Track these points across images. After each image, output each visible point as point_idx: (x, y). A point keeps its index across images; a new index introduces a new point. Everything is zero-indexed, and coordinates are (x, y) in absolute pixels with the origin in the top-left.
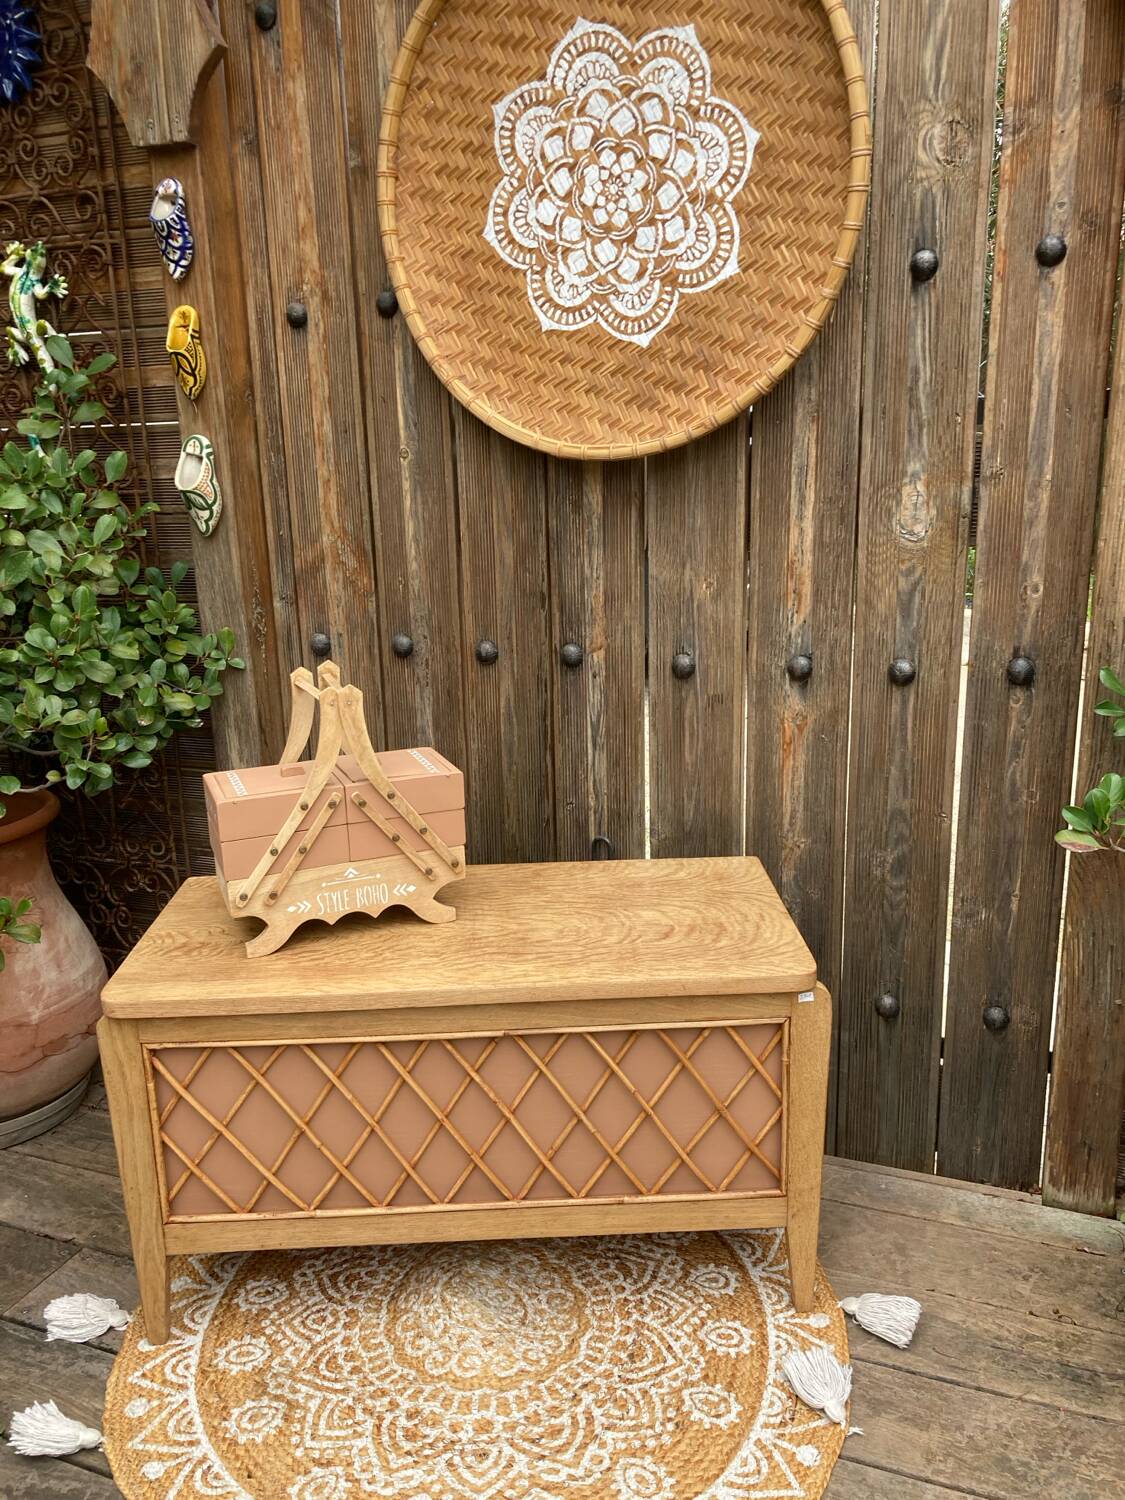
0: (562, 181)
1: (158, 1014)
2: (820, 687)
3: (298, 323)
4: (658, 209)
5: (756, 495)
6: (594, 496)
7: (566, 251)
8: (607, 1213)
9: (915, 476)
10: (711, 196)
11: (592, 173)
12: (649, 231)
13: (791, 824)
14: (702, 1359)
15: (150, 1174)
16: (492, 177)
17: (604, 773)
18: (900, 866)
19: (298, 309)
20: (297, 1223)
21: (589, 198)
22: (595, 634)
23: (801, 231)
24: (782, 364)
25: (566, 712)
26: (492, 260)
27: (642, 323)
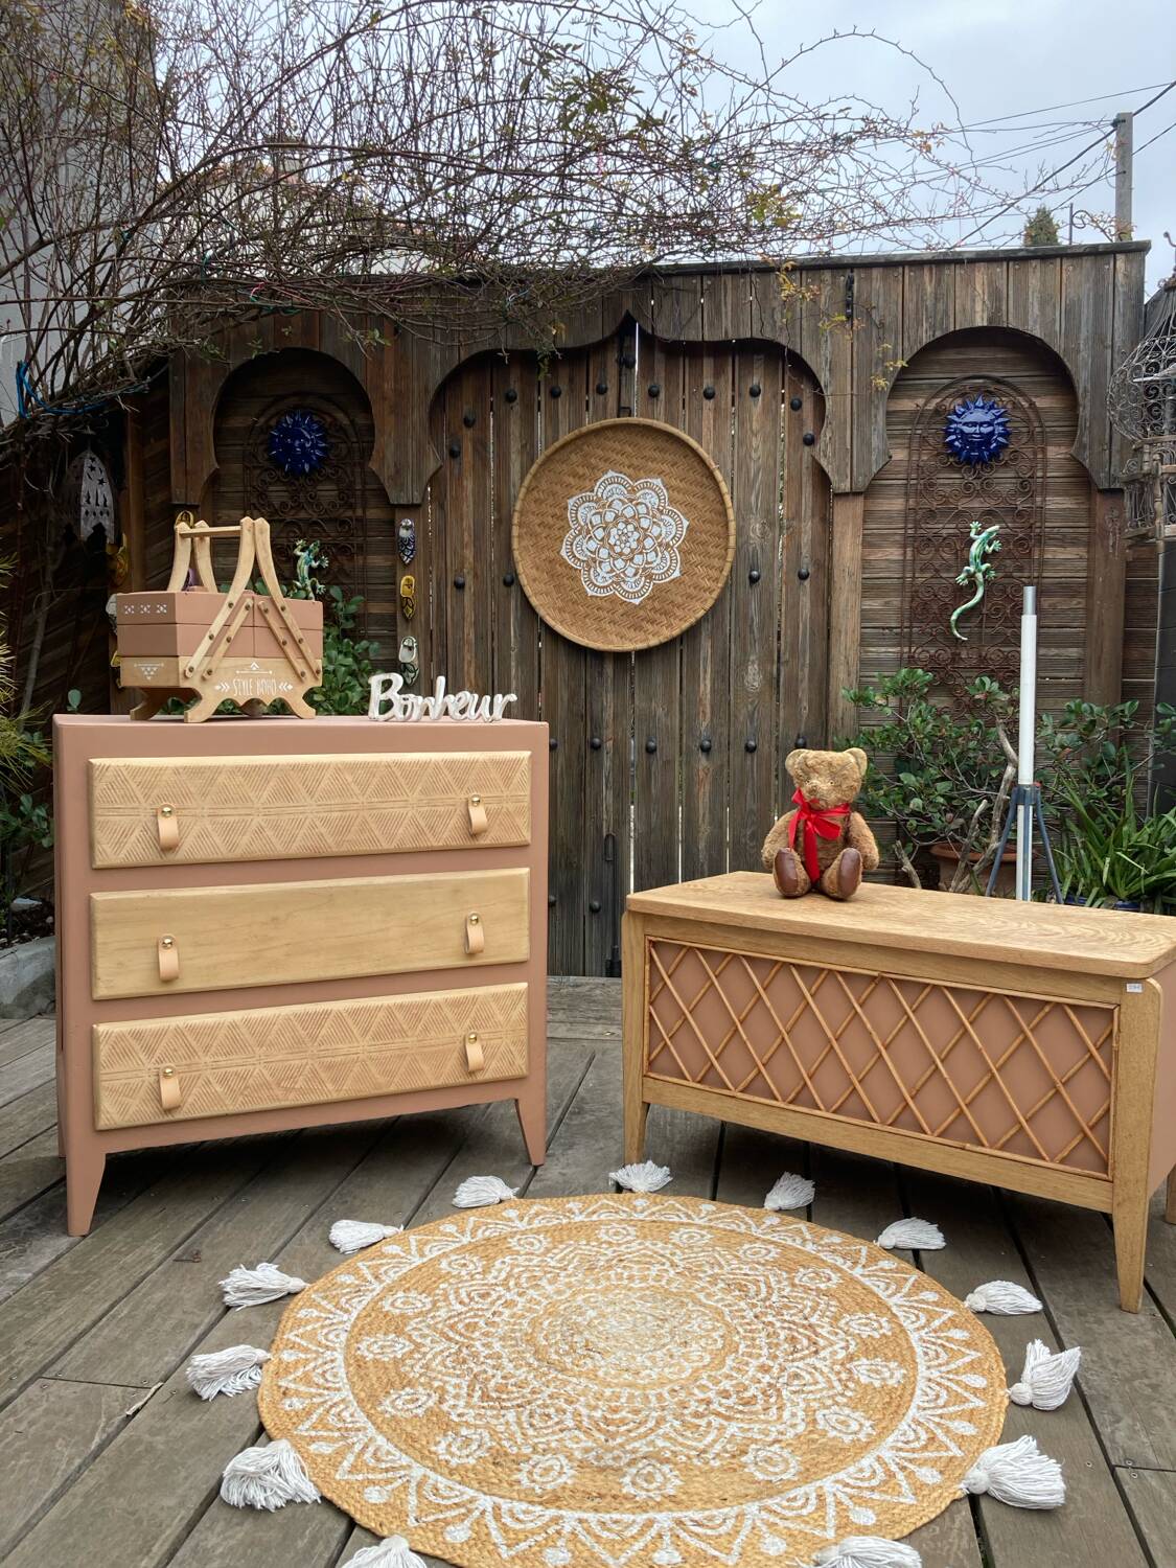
0: (600, 533)
2: (714, 755)
3: (460, 586)
4: (644, 548)
5: (685, 670)
6: (609, 669)
7: (600, 562)
9: (753, 662)
10: (668, 545)
11: (614, 531)
12: (640, 557)
13: (703, 821)
16: (565, 528)
18: (752, 837)
19: (461, 580)
21: (612, 541)
22: (608, 733)
23: (706, 561)
24: (701, 613)
25: (593, 771)
26: (564, 564)
27: (635, 595)
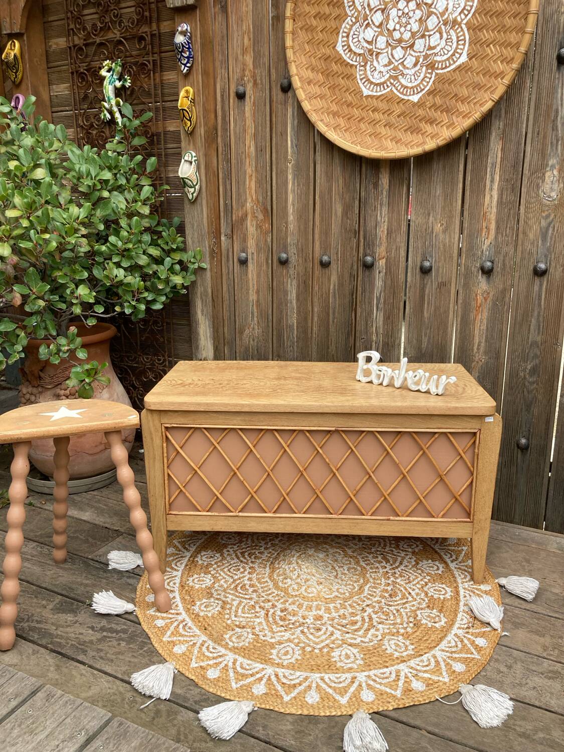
0: (378, 18)
1: (171, 408)
2: (497, 277)
3: (241, 96)
4: (427, 30)
5: (468, 178)
6: (385, 180)
7: (378, 54)
8: (382, 524)
9: (553, 167)
10: (455, 22)
11: (394, 13)
12: (422, 41)
13: (478, 349)
14: (426, 599)
15: (162, 489)
16: (341, 18)
17: (381, 323)
18: (534, 371)
19: (241, 89)
20: (230, 518)
21: (391, 26)
22: (381, 250)
23: (501, 37)
24: (489, 105)
25: (364, 291)
26: (340, 61)
27: (414, 90)
